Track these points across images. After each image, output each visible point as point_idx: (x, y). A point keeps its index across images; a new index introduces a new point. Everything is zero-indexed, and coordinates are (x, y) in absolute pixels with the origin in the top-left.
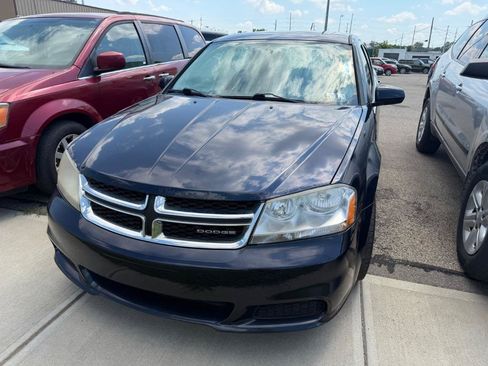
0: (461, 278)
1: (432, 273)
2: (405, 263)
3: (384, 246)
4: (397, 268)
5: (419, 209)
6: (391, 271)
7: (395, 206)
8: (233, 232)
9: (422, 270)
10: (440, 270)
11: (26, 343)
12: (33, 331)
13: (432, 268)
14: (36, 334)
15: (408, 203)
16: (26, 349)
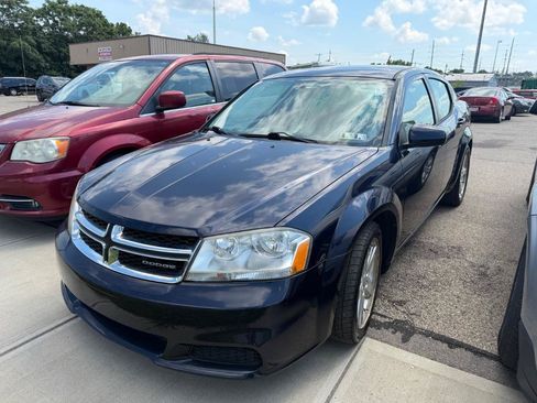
0: (493, 363)
1: (457, 350)
2: (428, 334)
3: (412, 311)
4: (415, 338)
5: (484, 275)
6: (405, 340)
7: (453, 267)
8: (173, 267)
9: (445, 345)
10: (469, 348)
11: (15, 348)
12: (27, 339)
13: (459, 345)
14: (27, 342)
15: (473, 265)
16: (12, 353)
